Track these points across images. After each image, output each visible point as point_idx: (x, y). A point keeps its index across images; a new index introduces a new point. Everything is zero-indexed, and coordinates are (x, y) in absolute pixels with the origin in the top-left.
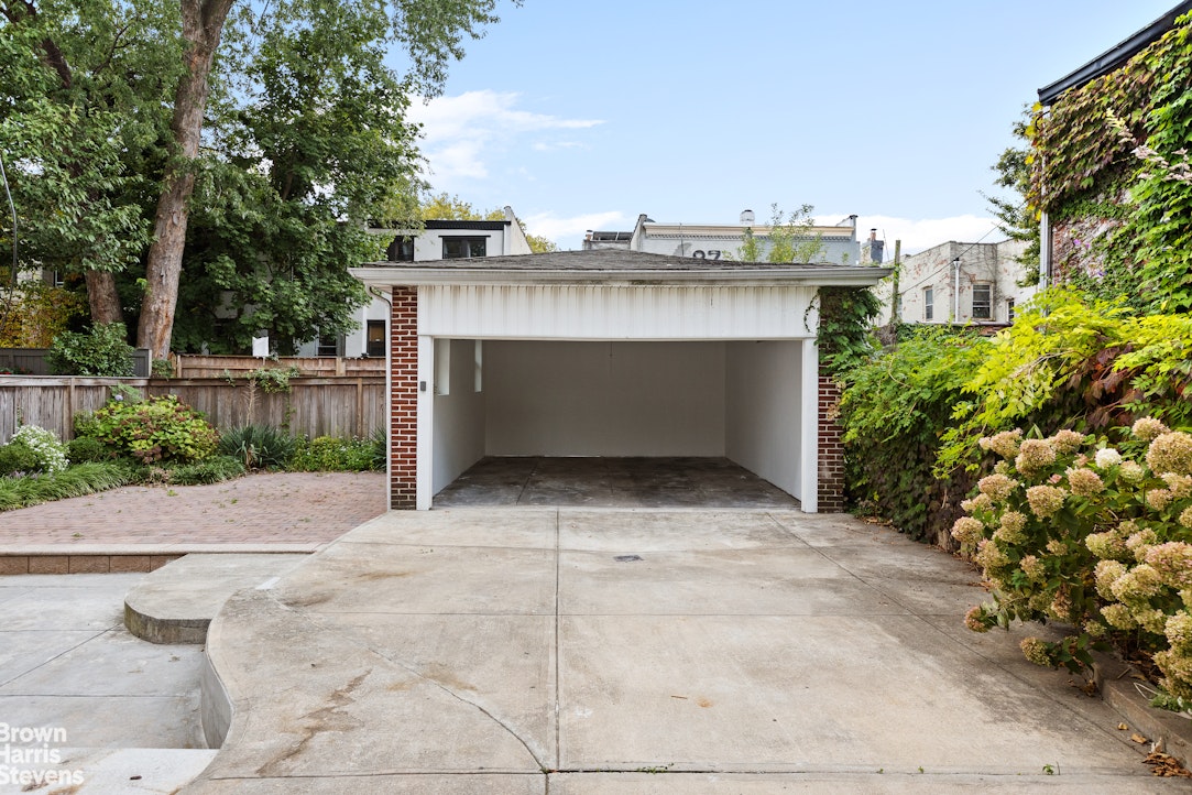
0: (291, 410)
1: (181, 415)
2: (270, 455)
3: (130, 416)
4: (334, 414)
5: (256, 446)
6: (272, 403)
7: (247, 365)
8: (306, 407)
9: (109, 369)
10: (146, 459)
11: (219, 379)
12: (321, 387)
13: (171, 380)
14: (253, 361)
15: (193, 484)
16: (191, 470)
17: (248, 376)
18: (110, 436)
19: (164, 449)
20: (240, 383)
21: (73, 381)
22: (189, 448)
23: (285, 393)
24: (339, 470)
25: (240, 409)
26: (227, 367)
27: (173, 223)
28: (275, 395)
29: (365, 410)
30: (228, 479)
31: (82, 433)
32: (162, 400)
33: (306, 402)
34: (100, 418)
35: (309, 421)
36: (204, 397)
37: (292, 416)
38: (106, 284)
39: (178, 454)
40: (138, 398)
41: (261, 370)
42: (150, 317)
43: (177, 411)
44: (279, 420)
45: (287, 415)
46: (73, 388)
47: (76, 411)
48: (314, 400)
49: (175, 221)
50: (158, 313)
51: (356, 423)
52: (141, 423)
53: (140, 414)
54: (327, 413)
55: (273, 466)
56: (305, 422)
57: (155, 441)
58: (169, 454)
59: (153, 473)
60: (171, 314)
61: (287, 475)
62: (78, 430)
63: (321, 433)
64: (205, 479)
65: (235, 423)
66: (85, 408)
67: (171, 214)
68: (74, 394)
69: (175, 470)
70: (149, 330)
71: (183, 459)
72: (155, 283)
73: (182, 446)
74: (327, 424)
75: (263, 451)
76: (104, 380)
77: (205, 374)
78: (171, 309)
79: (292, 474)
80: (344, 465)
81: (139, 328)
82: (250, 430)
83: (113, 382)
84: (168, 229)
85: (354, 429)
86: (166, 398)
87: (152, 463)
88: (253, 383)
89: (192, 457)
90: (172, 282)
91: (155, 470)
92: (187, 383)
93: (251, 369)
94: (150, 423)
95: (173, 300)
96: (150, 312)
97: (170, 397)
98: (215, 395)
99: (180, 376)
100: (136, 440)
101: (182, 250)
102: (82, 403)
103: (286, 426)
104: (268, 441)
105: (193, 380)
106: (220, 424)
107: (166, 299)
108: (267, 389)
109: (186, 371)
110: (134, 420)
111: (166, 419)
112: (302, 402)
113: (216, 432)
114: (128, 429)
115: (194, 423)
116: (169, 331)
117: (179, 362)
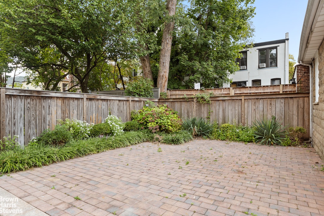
0: (211, 111)
1: (167, 112)
2: (203, 131)
3: (149, 112)
4: (230, 112)
5: (197, 127)
6: (203, 108)
7: (193, 93)
8: (217, 109)
9: (145, 94)
10: (154, 131)
11: (182, 98)
12: (224, 100)
13: (166, 99)
14: (195, 91)
15: (171, 144)
16: (170, 137)
17: (193, 97)
18: (142, 120)
19: (160, 127)
20: (190, 100)
21: (131, 98)
22: (170, 127)
23: (208, 103)
24: (236, 141)
25: (190, 110)
26: (185, 94)
27: (167, 43)
28: (204, 104)
29: (246, 112)
30: (185, 142)
31: (134, 119)
32: (162, 106)
33: (217, 107)
34: (140, 113)
35: (219, 116)
36: (177, 105)
37: (211, 114)
38: (148, 68)
39: (165, 129)
40: (154, 105)
41: (198, 94)
42: (160, 78)
43: (166, 111)
44: (206, 116)
45: (209, 113)
46: (130, 101)
47: (132, 110)
48: (221, 107)
49: (168, 42)
50: (163, 76)
51: (241, 118)
52: (152, 115)
53: (152, 111)
54: (227, 112)
55: (204, 136)
56: (217, 117)
57: (157, 123)
58: (162, 129)
59: (155, 137)
60: (167, 77)
61: (211, 141)
62: (132, 117)
63: (224, 122)
64: (175, 142)
65: (188, 116)
66: (136, 109)
67: (166, 39)
68: (131, 103)
69: (163, 136)
70: (160, 83)
71: (167, 131)
72: (162, 66)
73: (167, 126)
74: (227, 118)
75: (200, 129)
76: (142, 99)
77: (178, 97)
78: (167, 75)
79: (213, 140)
80: (238, 138)
81: (157, 82)
82: (194, 120)
83: (146, 100)
84: (165, 45)
85: (240, 121)
86: (163, 106)
87: (155, 133)
88: (195, 100)
89: (171, 131)
90: (167, 65)
91: (156, 136)
92: (171, 100)
93: (194, 94)
94: (155, 115)
95: (168, 71)
96: (160, 76)
97: (164, 105)
98: (181, 105)
99: (169, 98)
100: (150, 122)
101: (170, 53)
102: (134, 107)
103: (209, 118)
104: (202, 125)
105: (173, 99)
106: (183, 116)
107: (165, 71)
108: (201, 101)
109: (171, 96)
110: (150, 114)
111: (161, 114)
112: (215, 107)
113: (181, 120)
114: (147, 117)
115: (172, 116)
116: (167, 83)
117: (169, 93)
